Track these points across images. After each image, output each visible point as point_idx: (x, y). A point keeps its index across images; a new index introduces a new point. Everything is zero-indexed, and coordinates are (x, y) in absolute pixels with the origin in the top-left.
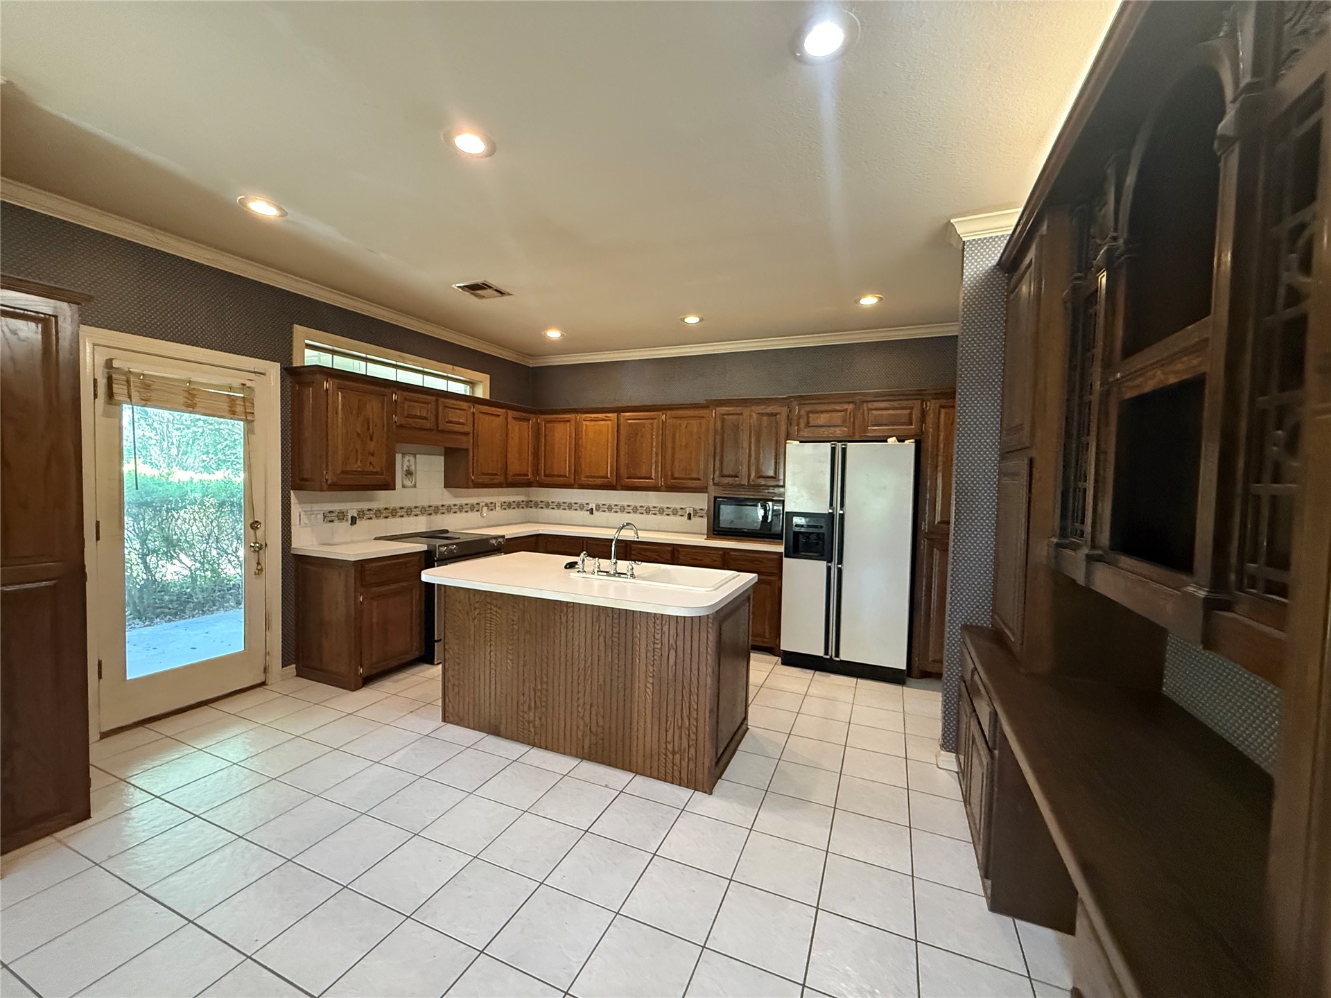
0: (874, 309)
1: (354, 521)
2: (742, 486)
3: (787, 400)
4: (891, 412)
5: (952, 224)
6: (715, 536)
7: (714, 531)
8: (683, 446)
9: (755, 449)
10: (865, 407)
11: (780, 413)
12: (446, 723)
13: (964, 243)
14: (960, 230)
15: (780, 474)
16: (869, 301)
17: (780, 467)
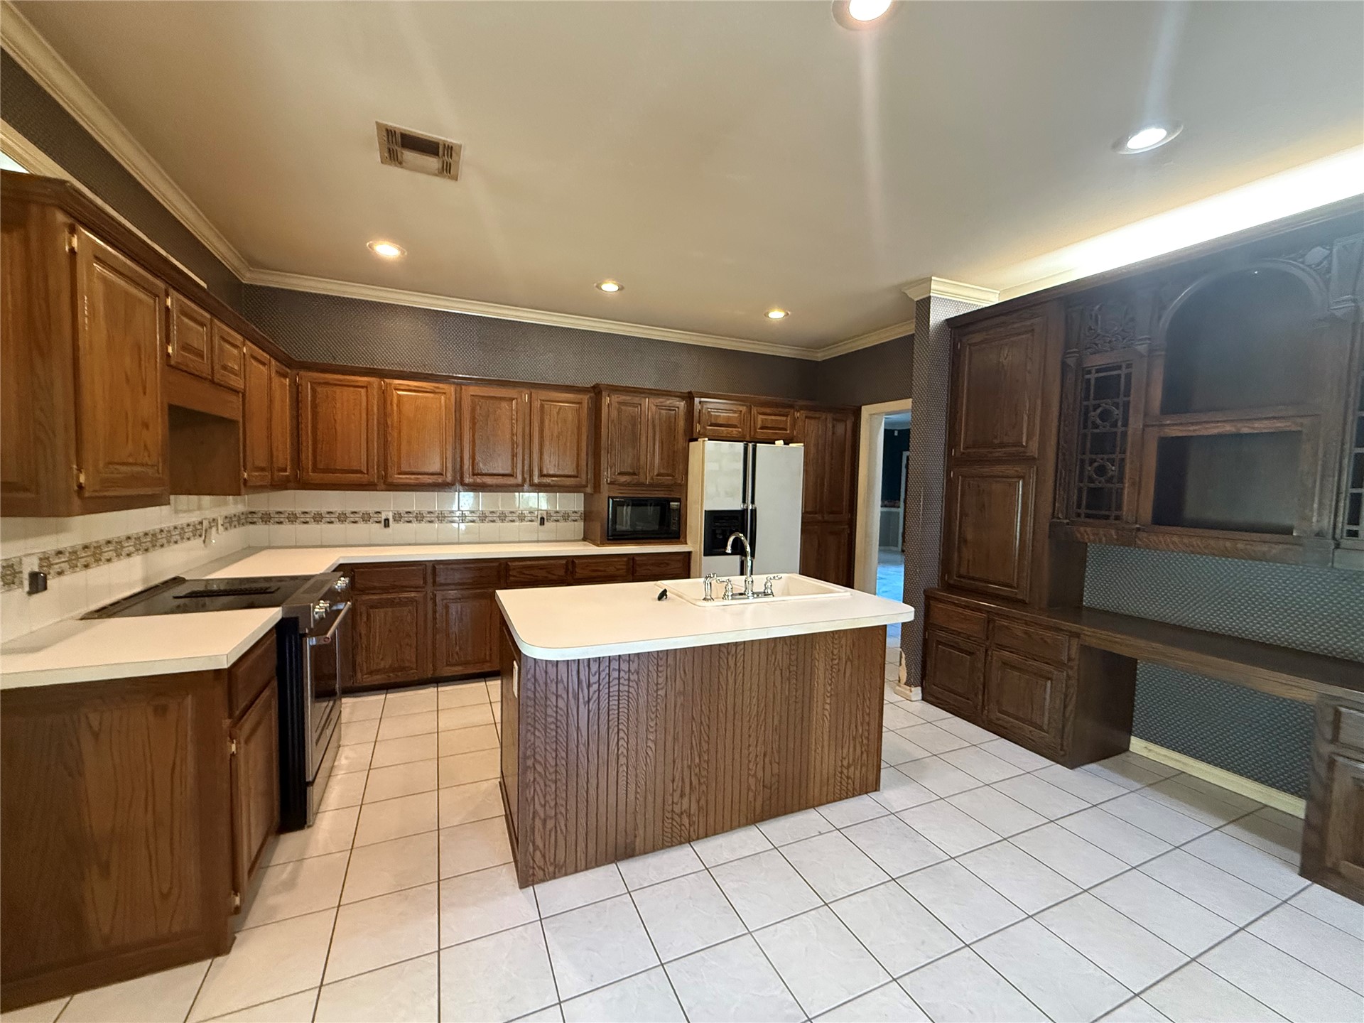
0: (781, 322)
1: (38, 583)
2: (643, 485)
3: (687, 395)
4: (773, 418)
5: (931, 280)
6: (610, 542)
7: (608, 536)
8: (555, 435)
9: (654, 445)
10: (754, 410)
11: (678, 408)
12: (531, 887)
13: (930, 297)
14: (933, 286)
15: (677, 471)
16: (776, 315)
17: (678, 464)
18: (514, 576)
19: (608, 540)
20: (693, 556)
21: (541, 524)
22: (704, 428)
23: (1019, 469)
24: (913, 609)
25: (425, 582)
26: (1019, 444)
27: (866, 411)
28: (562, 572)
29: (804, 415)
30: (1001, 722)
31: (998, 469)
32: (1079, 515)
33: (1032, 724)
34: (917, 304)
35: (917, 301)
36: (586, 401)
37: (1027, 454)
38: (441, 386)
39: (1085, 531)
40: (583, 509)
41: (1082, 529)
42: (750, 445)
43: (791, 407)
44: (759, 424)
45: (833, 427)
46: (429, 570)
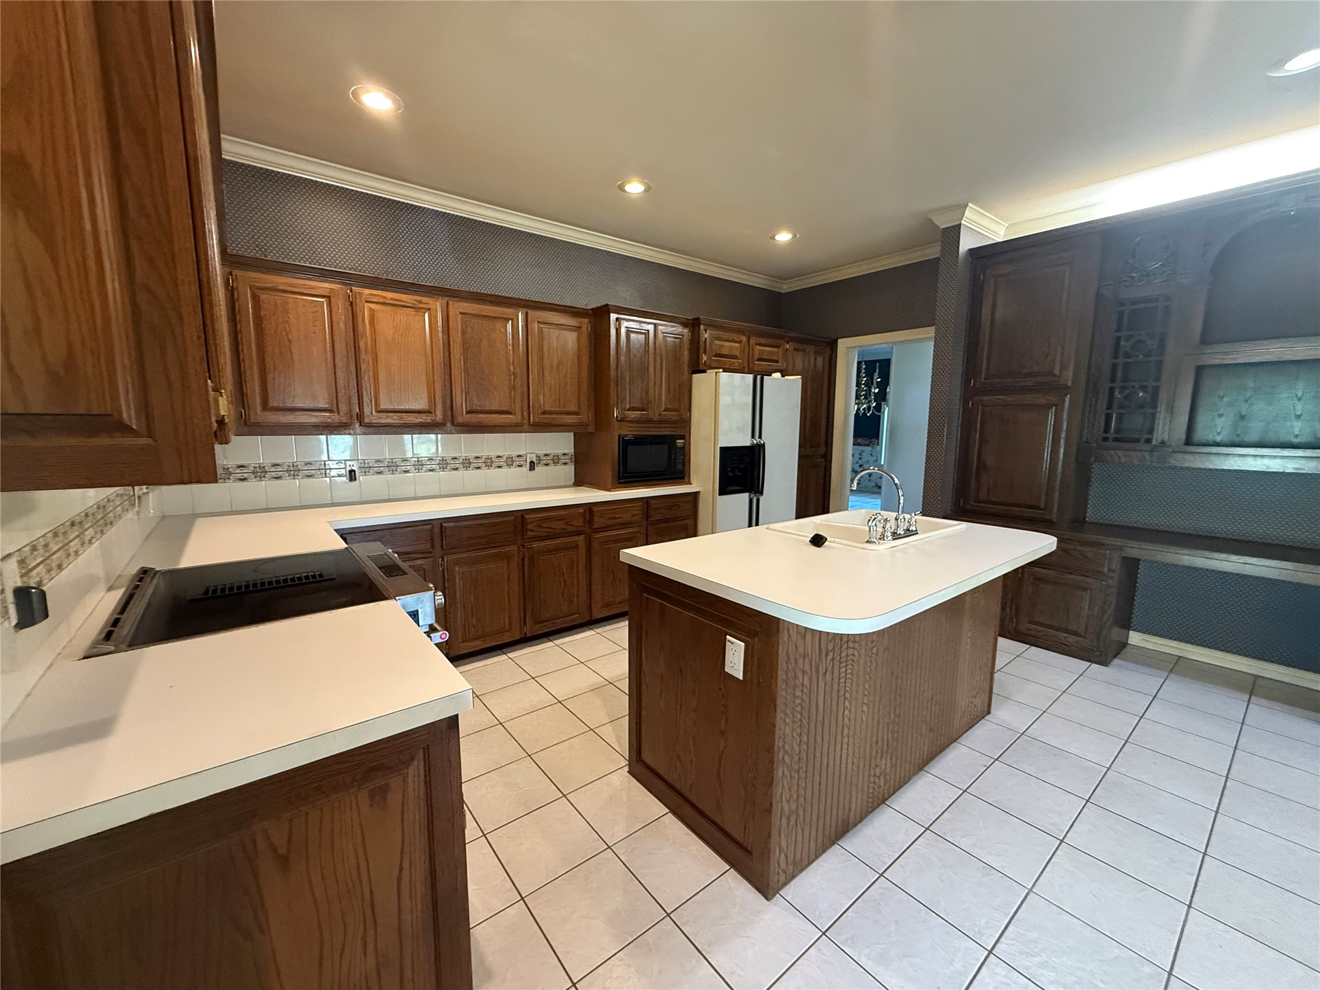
0: (786, 245)
1: (31, 606)
2: (651, 421)
3: (691, 322)
4: (768, 349)
5: (967, 205)
6: (621, 485)
7: (619, 479)
8: (555, 366)
9: (661, 375)
10: (753, 341)
11: (683, 336)
12: (778, 895)
13: (960, 224)
14: (967, 213)
15: (682, 407)
16: (784, 237)
17: (683, 397)
18: (532, 531)
19: (620, 483)
20: (701, 496)
21: (530, 470)
22: (710, 358)
23: (1052, 398)
24: (1056, 539)
25: (433, 546)
26: (1050, 373)
27: (843, 344)
28: (580, 522)
29: (792, 347)
30: (1033, 632)
31: (1029, 398)
32: (1105, 439)
33: (1067, 631)
34: (943, 233)
35: (943, 229)
36: (586, 326)
37: (1061, 383)
38: (425, 300)
39: (1116, 454)
40: (573, 451)
41: (1112, 452)
42: (759, 377)
43: (782, 338)
44: (756, 356)
45: (815, 360)
46: (437, 530)
